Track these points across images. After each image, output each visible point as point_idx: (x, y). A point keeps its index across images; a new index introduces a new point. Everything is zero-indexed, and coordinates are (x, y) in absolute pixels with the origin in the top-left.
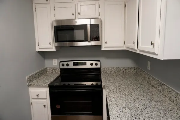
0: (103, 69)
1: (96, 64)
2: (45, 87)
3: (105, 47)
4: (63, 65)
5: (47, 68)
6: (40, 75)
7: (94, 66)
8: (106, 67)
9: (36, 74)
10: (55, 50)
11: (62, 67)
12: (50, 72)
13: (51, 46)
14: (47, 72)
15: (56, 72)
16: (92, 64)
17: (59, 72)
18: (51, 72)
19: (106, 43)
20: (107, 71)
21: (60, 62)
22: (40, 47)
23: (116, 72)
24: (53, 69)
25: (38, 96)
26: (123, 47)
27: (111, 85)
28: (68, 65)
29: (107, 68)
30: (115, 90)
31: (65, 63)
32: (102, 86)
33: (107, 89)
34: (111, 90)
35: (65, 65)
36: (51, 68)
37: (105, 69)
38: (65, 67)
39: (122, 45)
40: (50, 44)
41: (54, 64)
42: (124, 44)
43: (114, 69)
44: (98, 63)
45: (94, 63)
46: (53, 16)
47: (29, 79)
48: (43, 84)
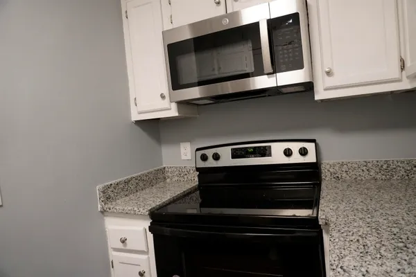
0: (328, 167)
1: (303, 152)
2: (141, 216)
3: (326, 90)
4: (204, 158)
5: (167, 169)
6: (141, 184)
7: (296, 158)
8: (340, 161)
9: (127, 182)
10: (177, 115)
11: (202, 164)
12: (174, 180)
13: (166, 103)
14: (165, 178)
15: (189, 178)
16: (288, 153)
17: (197, 179)
18: (176, 178)
19: (329, 73)
20: (344, 175)
21: (198, 150)
22: (140, 110)
23: (378, 176)
24: (181, 172)
25: (123, 241)
26: (399, 80)
27: (354, 220)
28: (216, 157)
29: (342, 165)
30: (371, 241)
31: (210, 153)
32: (320, 223)
33: (337, 235)
34: (355, 238)
35: (210, 158)
36: (176, 168)
37: (337, 168)
38: (211, 163)
39: (394, 72)
40: (163, 97)
41: (184, 157)
42: (403, 68)
43: (370, 165)
44: (311, 147)
45: (295, 147)
46: (167, 20)
47: (104, 192)
48: (136, 209)
